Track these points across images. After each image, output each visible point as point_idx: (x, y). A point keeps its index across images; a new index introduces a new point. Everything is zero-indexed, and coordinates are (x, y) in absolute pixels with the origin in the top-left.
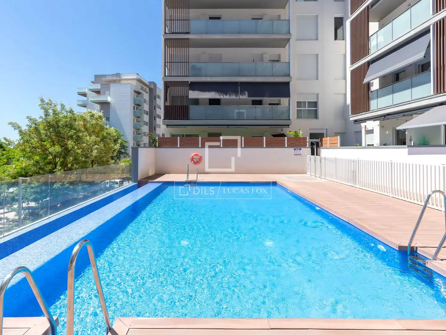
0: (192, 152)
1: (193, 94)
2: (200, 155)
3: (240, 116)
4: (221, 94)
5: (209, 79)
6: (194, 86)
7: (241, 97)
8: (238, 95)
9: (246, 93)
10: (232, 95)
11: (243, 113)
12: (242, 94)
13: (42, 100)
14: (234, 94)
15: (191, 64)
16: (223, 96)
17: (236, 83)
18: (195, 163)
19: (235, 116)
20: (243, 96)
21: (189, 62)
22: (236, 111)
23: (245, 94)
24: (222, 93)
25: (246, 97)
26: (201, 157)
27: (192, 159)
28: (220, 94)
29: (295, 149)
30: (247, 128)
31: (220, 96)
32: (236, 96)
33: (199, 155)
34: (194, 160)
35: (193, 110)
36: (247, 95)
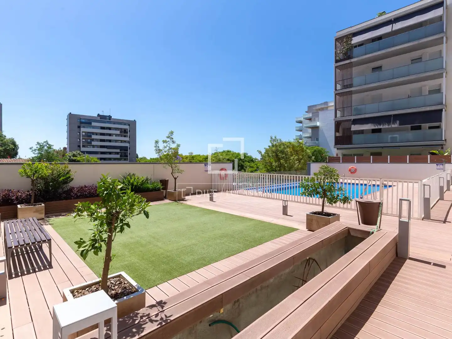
0: (350, 166)
1: (354, 128)
2: (355, 168)
3: (393, 140)
4: (376, 125)
5: (367, 116)
6: (355, 122)
7: (393, 126)
8: (390, 124)
9: (398, 122)
10: (385, 124)
11: (397, 137)
12: (394, 123)
13: (271, 138)
14: (387, 124)
15: (353, 108)
16: (378, 126)
17: (390, 116)
18: (352, 173)
19: (389, 141)
20: (395, 124)
21: (352, 105)
22: (390, 136)
23: (396, 123)
24: (377, 124)
25: (397, 125)
26: (356, 169)
27: (350, 170)
28: (375, 125)
29: (437, 165)
30: (399, 148)
31: (375, 126)
32: (388, 125)
33: (354, 168)
34: (351, 171)
35: (355, 137)
36: (398, 124)
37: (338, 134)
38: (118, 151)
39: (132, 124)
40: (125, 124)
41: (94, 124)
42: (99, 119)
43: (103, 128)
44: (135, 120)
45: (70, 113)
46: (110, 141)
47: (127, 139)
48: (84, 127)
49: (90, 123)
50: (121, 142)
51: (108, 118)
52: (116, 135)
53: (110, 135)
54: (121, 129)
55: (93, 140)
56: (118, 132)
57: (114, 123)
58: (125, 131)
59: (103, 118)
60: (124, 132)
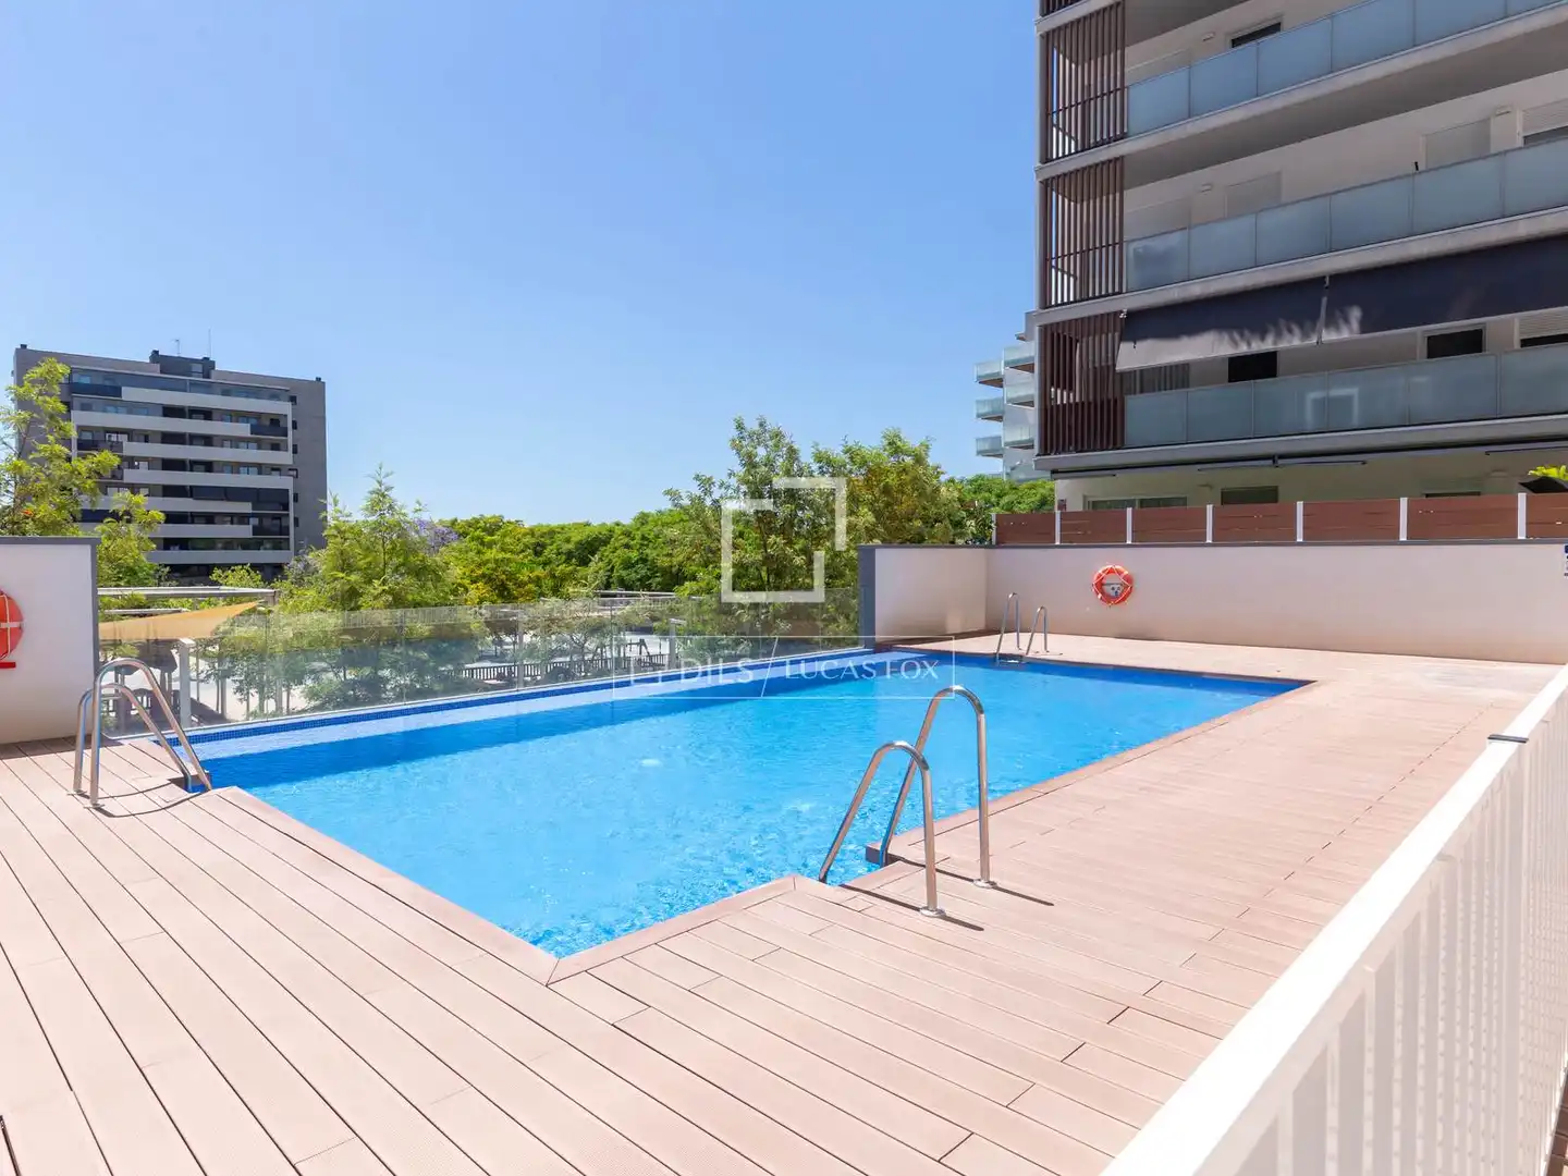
0: (1101, 560)
1: (1133, 356)
2: (1126, 572)
3: (1332, 416)
4: (1242, 335)
5: (1196, 290)
6: (1139, 325)
7: (1329, 336)
8: (1313, 329)
9: (1355, 314)
10: (1285, 332)
11: (1348, 400)
12: (1331, 323)
13: (740, 427)
14: (1296, 330)
15: (1130, 250)
16: (1249, 344)
17: (1314, 284)
18: (1107, 599)
19: (1310, 418)
20: (1338, 329)
21: (1125, 238)
22: (1313, 395)
23: (1347, 321)
24: (1247, 333)
25: (1351, 331)
26: (1129, 579)
27: (1100, 585)
28: (1237, 336)
30: (1364, 463)
31: (1236, 344)
32: (1305, 335)
33: (1120, 573)
34: (1107, 589)
35: (1139, 408)
36: (1355, 325)
37: (1061, 397)
38: (246, 508)
39: (308, 396)
40: (274, 395)
41: (130, 394)
42: (155, 371)
43: (170, 411)
44: (319, 379)
45: (24, 346)
46: (209, 466)
47: (284, 458)
48: (85, 407)
49: (117, 392)
50: (260, 473)
51: (198, 368)
52: (236, 442)
53: (207, 440)
54: (258, 416)
55: (131, 462)
56: (243, 429)
57: (227, 391)
58: (275, 424)
59: (171, 369)
60: (269, 429)
